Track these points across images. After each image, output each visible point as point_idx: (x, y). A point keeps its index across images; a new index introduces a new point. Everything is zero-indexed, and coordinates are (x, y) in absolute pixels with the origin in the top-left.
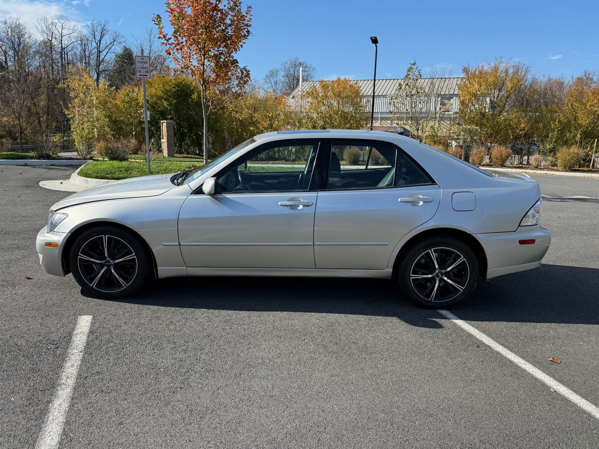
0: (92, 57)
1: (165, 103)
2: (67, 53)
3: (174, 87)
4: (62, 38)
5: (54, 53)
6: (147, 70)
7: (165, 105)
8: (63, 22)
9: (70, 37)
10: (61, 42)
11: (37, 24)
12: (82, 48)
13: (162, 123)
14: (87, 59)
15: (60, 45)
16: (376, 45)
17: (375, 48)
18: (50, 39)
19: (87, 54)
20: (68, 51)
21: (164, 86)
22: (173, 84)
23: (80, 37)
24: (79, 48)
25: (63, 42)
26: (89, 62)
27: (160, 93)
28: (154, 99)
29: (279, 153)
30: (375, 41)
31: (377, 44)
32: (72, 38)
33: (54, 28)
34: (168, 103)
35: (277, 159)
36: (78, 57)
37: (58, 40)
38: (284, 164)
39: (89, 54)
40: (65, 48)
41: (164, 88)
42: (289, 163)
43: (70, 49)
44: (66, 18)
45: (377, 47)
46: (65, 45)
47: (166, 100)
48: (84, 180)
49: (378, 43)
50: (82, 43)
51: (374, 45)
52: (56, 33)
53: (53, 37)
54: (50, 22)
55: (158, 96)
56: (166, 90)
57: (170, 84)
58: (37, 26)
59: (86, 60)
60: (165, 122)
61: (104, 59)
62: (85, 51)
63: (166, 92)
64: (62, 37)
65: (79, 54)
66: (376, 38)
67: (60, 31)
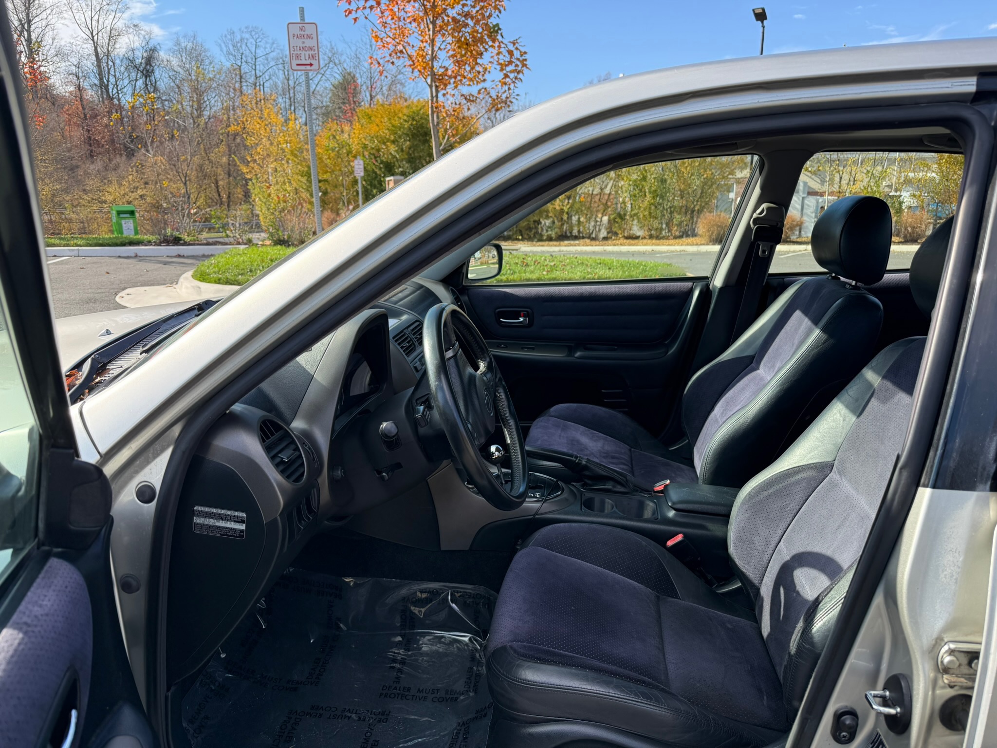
0: (298, 88)
1: (393, 149)
2: (264, 83)
3: (405, 121)
4: (255, 62)
5: (245, 84)
6: (313, 52)
7: (393, 152)
8: (257, 36)
9: (267, 60)
10: (254, 67)
11: (219, 41)
12: (284, 76)
13: (388, 181)
14: (292, 91)
15: (253, 72)
16: (762, 23)
17: (762, 28)
18: (239, 64)
19: (291, 83)
20: (265, 80)
21: (390, 119)
22: (405, 115)
23: (281, 58)
24: (281, 76)
25: (257, 67)
26: (294, 95)
27: (385, 133)
28: (374, 142)
29: (579, 227)
30: (761, 16)
31: (765, 22)
32: (269, 60)
33: (244, 47)
34: (396, 148)
35: (576, 238)
36: (280, 88)
37: (250, 65)
38: (587, 246)
39: (295, 83)
40: (260, 76)
41: (391, 123)
42: (597, 243)
43: (267, 78)
44: (261, 30)
45: (764, 27)
46: (260, 71)
47: (393, 142)
48: (193, 287)
49: (766, 19)
50: (284, 67)
51: (759, 23)
52: (247, 54)
53: (243, 61)
54: (238, 38)
55: (381, 138)
56: (393, 126)
57: (400, 115)
58: (220, 45)
59: (290, 94)
60: (391, 180)
61: (315, 90)
62: (288, 80)
63: (394, 130)
64: (255, 59)
65: (281, 86)
66: (763, 10)
67: (253, 50)
